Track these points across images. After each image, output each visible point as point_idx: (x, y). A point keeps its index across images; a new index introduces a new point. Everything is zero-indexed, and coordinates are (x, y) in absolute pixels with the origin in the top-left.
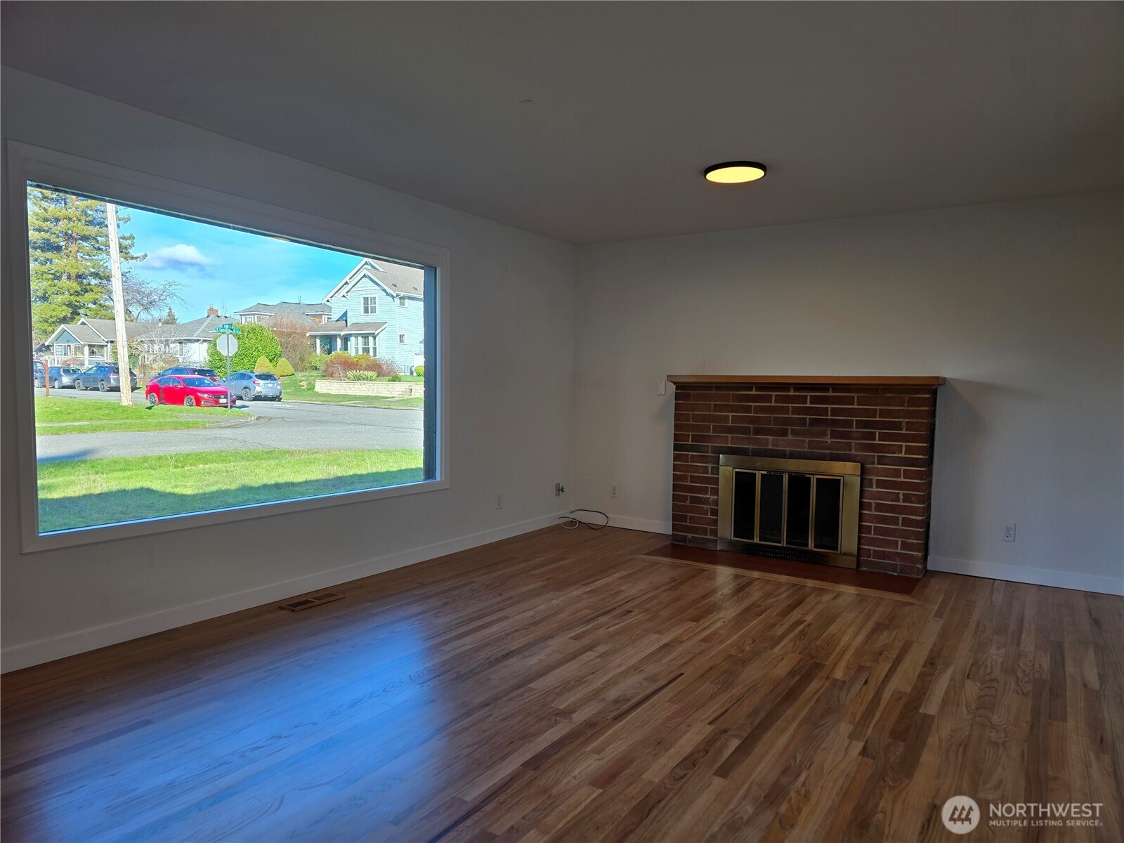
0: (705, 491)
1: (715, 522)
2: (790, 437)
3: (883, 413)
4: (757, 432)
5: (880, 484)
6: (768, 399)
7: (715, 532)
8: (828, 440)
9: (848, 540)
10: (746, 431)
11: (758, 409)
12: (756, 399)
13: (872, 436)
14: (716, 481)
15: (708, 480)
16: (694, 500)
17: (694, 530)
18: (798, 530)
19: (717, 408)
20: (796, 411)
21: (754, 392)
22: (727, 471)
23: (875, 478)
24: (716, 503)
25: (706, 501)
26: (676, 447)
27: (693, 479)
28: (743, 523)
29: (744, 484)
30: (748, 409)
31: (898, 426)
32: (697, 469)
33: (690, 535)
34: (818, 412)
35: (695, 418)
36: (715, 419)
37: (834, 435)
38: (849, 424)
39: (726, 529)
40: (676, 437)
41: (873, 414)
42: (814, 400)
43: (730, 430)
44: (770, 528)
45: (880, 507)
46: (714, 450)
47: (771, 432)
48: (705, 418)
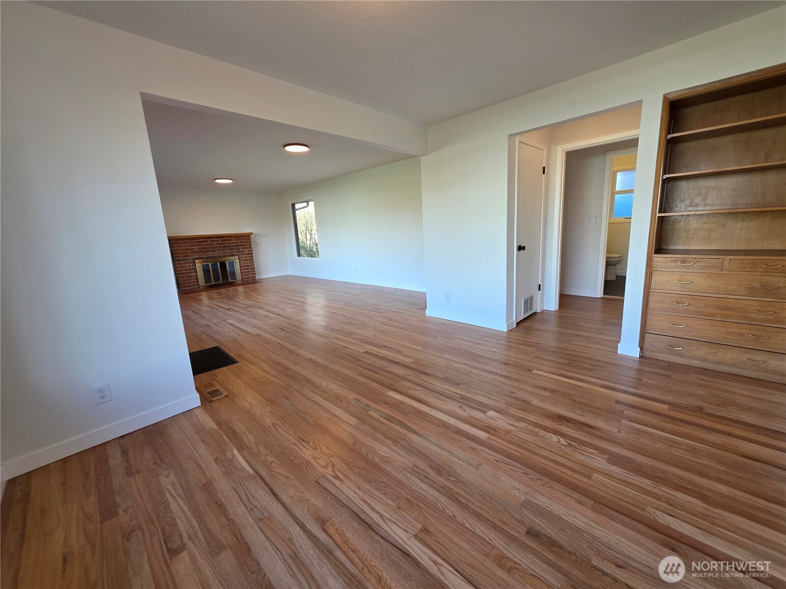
0: (191, 273)
1: (198, 282)
2: (217, 252)
3: (241, 242)
4: (206, 252)
5: (243, 260)
6: (208, 241)
7: (198, 285)
8: (228, 251)
9: (239, 277)
10: (202, 252)
11: (205, 245)
12: (203, 242)
13: (239, 249)
14: (195, 269)
15: (191, 269)
16: (187, 277)
17: (190, 286)
18: (225, 277)
19: (190, 246)
20: (217, 244)
21: (202, 240)
22: (199, 266)
23: (242, 259)
24: (196, 276)
25: (192, 276)
27: (186, 270)
28: (207, 279)
29: (206, 268)
30: (201, 245)
31: (245, 245)
32: (186, 266)
33: (188, 288)
34: (223, 244)
35: (182, 250)
36: (190, 249)
37: (229, 250)
38: (233, 246)
39: (201, 282)
41: (238, 243)
42: (222, 240)
43: (196, 252)
44: (217, 278)
45: (244, 266)
46: (192, 259)
47: (210, 251)
48: (186, 249)
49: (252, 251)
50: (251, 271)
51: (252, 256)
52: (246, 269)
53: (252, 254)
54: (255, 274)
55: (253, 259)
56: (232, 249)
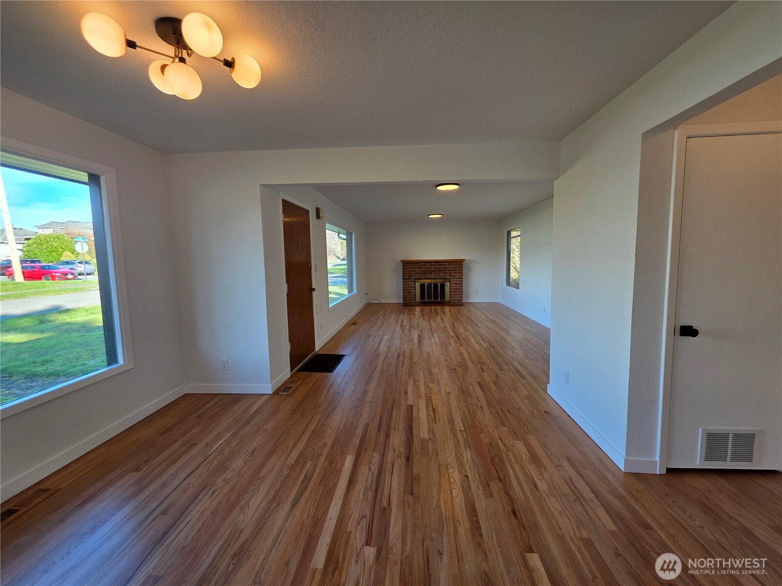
0: (412, 290)
1: (415, 297)
2: (433, 274)
3: (454, 268)
4: (425, 273)
5: (454, 284)
6: (427, 265)
7: (415, 300)
8: (442, 274)
9: (447, 298)
10: (422, 273)
11: (425, 268)
12: (424, 265)
13: (451, 273)
14: (415, 287)
15: (412, 287)
16: (409, 292)
17: (410, 300)
18: (436, 297)
19: (414, 268)
20: (434, 268)
22: (418, 284)
23: (452, 283)
24: (415, 292)
25: (412, 292)
26: (403, 279)
27: (408, 287)
28: (422, 296)
29: (422, 286)
30: (422, 268)
31: (457, 270)
32: (409, 284)
33: (408, 301)
34: (439, 268)
35: (408, 271)
36: (413, 271)
38: (446, 270)
39: (418, 299)
40: (403, 276)
41: (451, 268)
42: (438, 265)
43: (418, 274)
44: (429, 297)
45: (454, 289)
46: (414, 279)
47: (428, 274)
48: (411, 271)
49: (462, 276)
50: (459, 295)
51: (462, 281)
52: (455, 292)
53: (462, 278)
54: (462, 297)
55: (462, 284)
56: (446, 273)
